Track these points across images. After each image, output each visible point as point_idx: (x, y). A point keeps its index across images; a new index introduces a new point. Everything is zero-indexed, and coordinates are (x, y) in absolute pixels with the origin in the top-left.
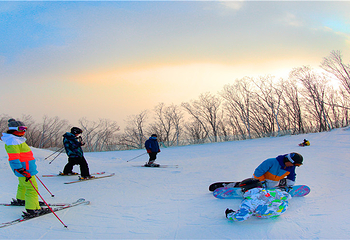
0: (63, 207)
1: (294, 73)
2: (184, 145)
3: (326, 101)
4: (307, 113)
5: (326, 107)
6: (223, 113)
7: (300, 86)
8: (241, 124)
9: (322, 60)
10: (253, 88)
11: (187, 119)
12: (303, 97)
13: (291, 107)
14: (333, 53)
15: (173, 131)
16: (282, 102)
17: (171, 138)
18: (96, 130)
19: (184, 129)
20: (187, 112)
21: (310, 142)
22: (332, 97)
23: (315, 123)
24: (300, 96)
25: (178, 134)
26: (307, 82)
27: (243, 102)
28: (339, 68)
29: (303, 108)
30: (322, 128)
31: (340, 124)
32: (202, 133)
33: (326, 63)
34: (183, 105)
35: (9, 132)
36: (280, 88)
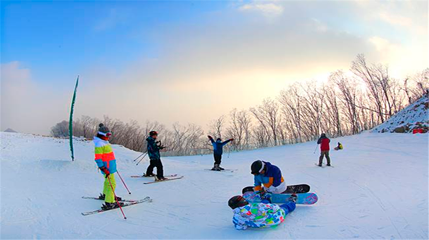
0: (133, 203)
1: (331, 77)
2: (252, 149)
3: (357, 104)
4: (344, 116)
5: (357, 109)
6: (281, 117)
7: (338, 90)
8: (294, 127)
9: (351, 65)
10: (302, 93)
11: (254, 124)
12: (340, 100)
13: (331, 110)
14: (359, 57)
15: (244, 135)
16: (324, 106)
17: (242, 142)
18: (186, 135)
19: (252, 133)
20: (254, 117)
21: (343, 145)
22: (361, 99)
23: (350, 125)
24: (337, 100)
25: (247, 138)
26: (342, 85)
27: (295, 107)
28: (365, 71)
29: (340, 111)
30: (355, 130)
31: (367, 126)
32: (265, 137)
33: (355, 67)
34: (251, 110)
35: (99, 136)
36: (322, 92)
